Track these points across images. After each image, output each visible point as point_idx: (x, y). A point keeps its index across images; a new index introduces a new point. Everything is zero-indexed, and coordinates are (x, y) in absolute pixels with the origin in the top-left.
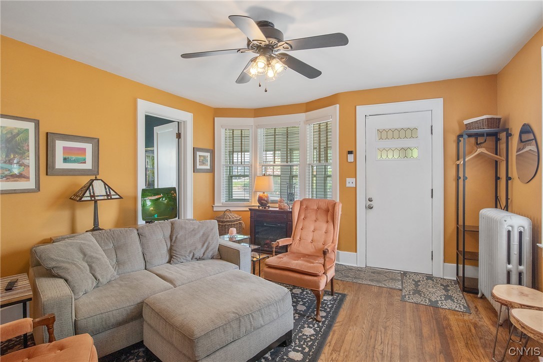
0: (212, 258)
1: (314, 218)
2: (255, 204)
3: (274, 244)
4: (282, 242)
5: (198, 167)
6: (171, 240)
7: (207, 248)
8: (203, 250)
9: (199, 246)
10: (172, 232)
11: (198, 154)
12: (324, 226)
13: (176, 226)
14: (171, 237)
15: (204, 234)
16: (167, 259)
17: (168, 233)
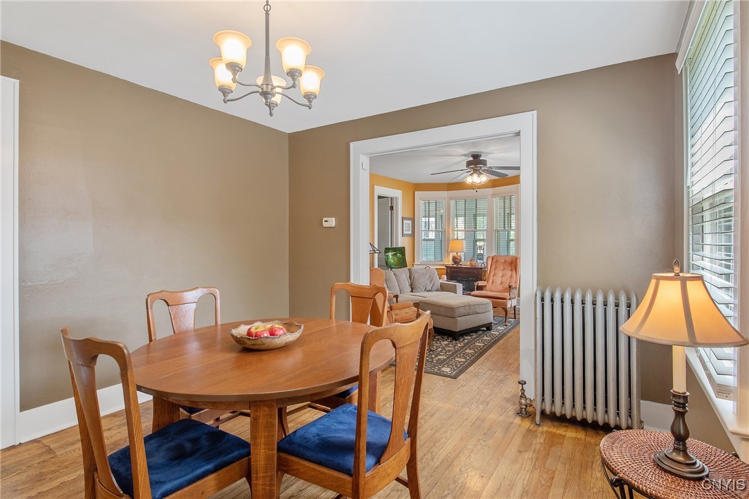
0: (437, 291)
1: (502, 268)
2: (450, 262)
3: (476, 284)
4: (481, 283)
5: (405, 232)
6: (411, 279)
7: (433, 285)
8: (431, 286)
9: (429, 283)
10: (410, 274)
11: (405, 221)
12: (509, 273)
13: (413, 271)
14: (410, 277)
15: (430, 276)
16: (410, 290)
17: (408, 275)
